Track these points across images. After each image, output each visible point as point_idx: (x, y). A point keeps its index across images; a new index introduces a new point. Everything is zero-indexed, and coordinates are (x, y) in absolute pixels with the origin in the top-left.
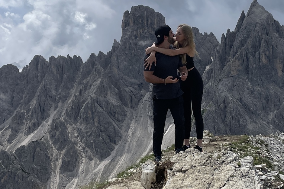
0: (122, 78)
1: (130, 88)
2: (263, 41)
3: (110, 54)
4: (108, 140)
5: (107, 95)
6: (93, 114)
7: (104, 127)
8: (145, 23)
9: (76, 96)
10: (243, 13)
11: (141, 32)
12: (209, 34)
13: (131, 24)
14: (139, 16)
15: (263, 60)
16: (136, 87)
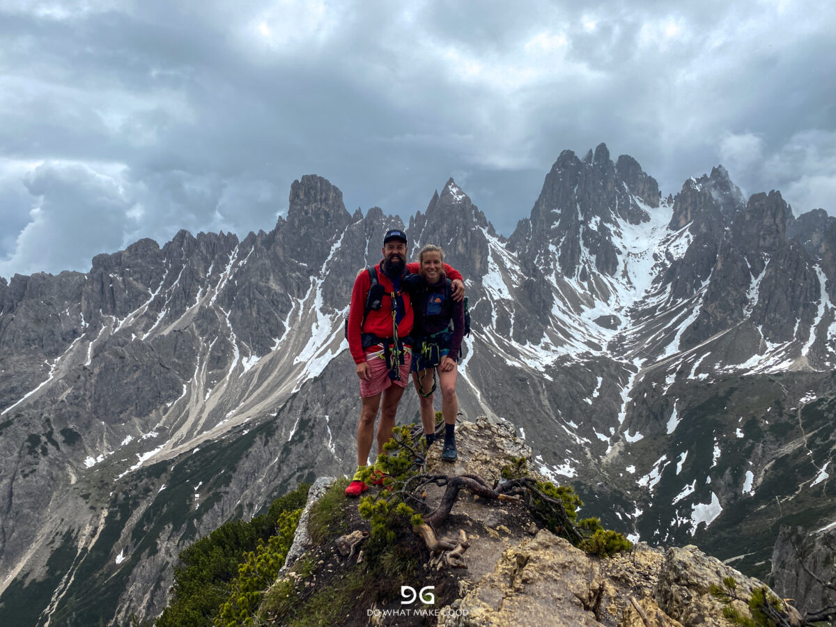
0: (288, 261)
1: (298, 273)
3: (274, 233)
4: (269, 334)
5: (268, 280)
6: (250, 302)
7: (265, 319)
8: (319, 198)
9: (229, 281)
10: (436, 195)
11: (313, 207)
13: (301, 197)
14: (311, 187)
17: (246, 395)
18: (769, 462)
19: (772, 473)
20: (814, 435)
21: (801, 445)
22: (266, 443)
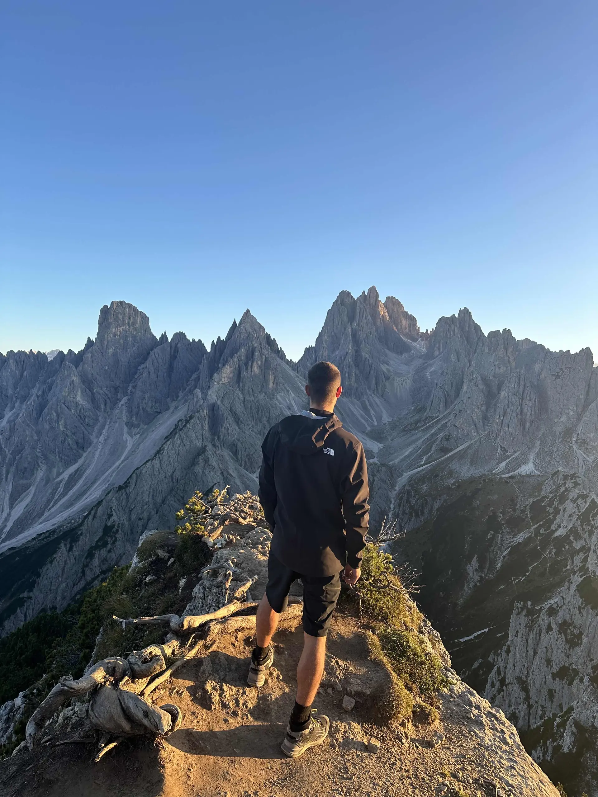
0: (96, 378)
1: (105, 390)
3: (83, 352)
4: (75, 447)
5: (76, 395)
6: (58, 415)
7: (71, 432)
8: (127, 321)
9: (38, 397)
10: (234, 323)
11: (121, 330)
12: (197, 340)
14: (119, 313)
15: (256, 369)
16: (112, 389)
17: (51, 504)
18: (506, 549)
19: (508, 558)
20: (539, 526)
21: (530, 534)
22: (71, 549)
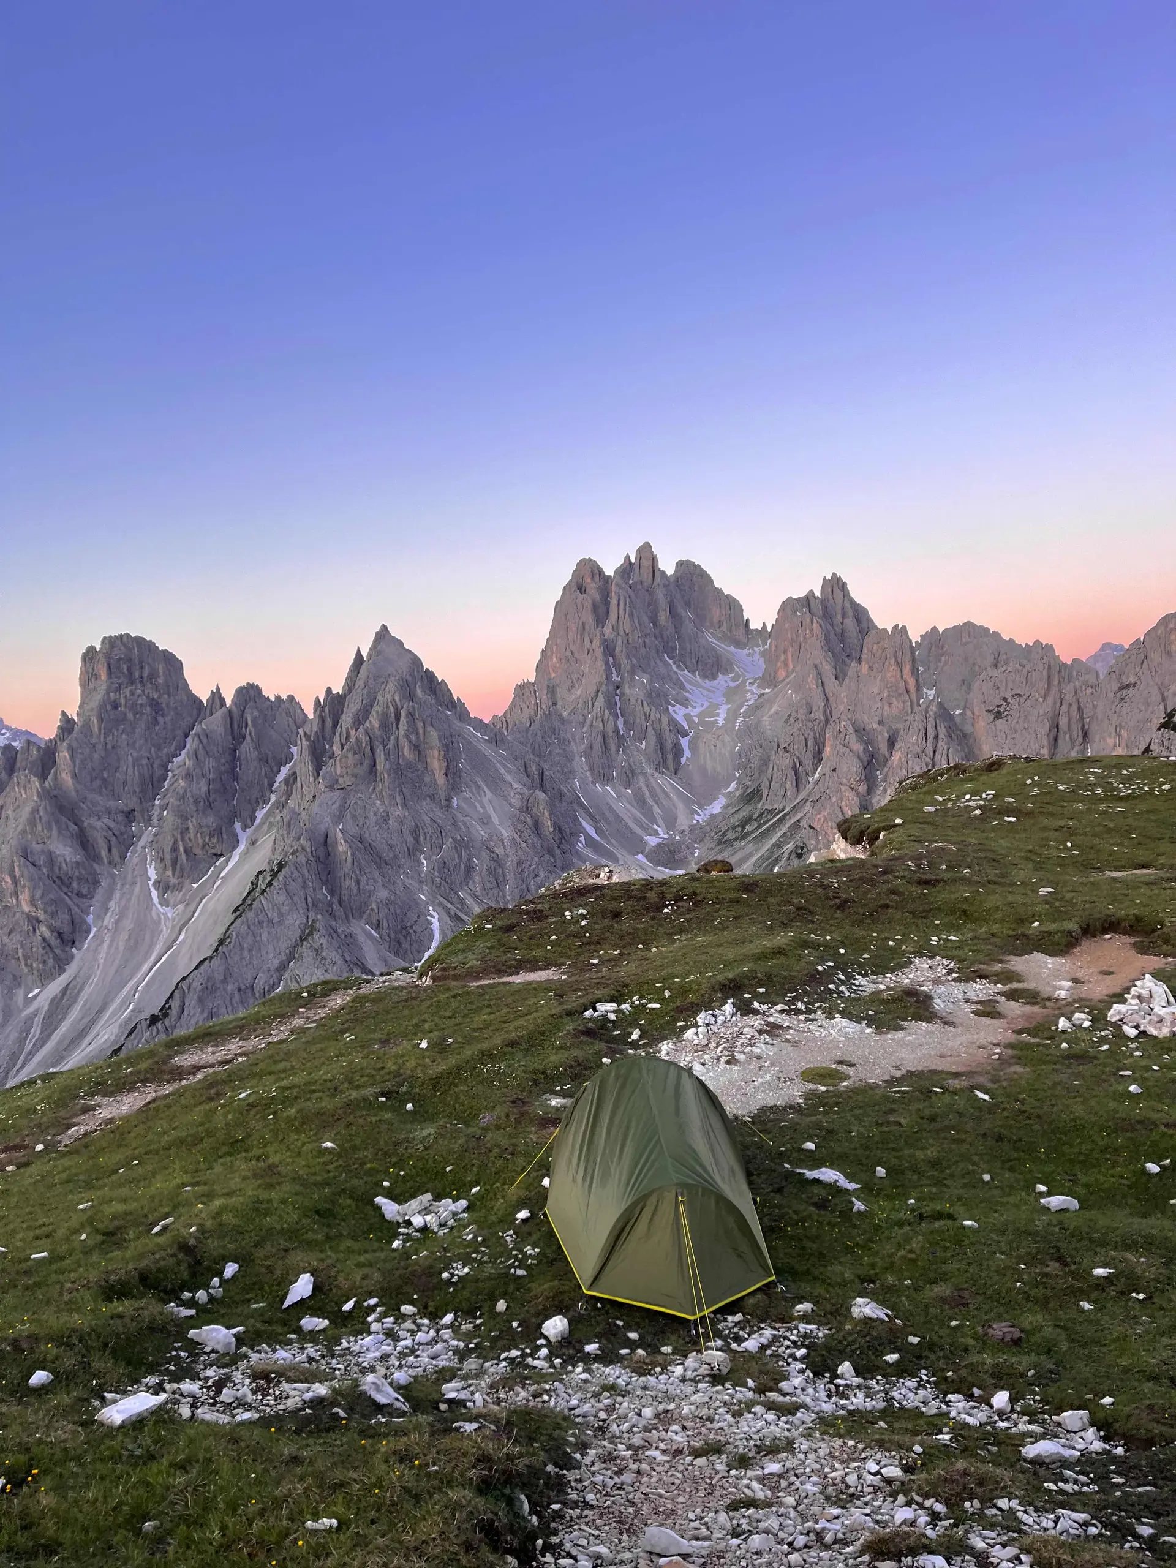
0: (86, 798)
1: (106, 821)
2: (403, 713)
3: (55, 744)
4: (57, 941)
5: (49, 837)
7: (46, 912)
8: (137, 674)
10: (359, 654)
11: (128, 694)
12: (284, 697)
13: (103, 676)
14: (120, 659)
15: (406, 751)
16: (120, 817)
